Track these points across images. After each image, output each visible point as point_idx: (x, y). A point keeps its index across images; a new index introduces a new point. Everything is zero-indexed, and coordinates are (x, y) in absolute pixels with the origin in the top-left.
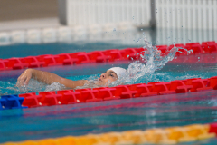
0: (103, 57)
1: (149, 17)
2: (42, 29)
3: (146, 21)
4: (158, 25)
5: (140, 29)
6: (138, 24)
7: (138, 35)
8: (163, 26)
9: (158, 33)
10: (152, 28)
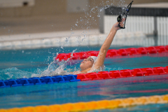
0: (126, 52)
1: (153, 29)
2: (89, 35)
3: (151, 31)
4: (159, 34)
5: (148, 36)
6: (147, 33)
7: (147, 39)
8: (162, 34)
9: (159, 38)
10: (155, 35)
